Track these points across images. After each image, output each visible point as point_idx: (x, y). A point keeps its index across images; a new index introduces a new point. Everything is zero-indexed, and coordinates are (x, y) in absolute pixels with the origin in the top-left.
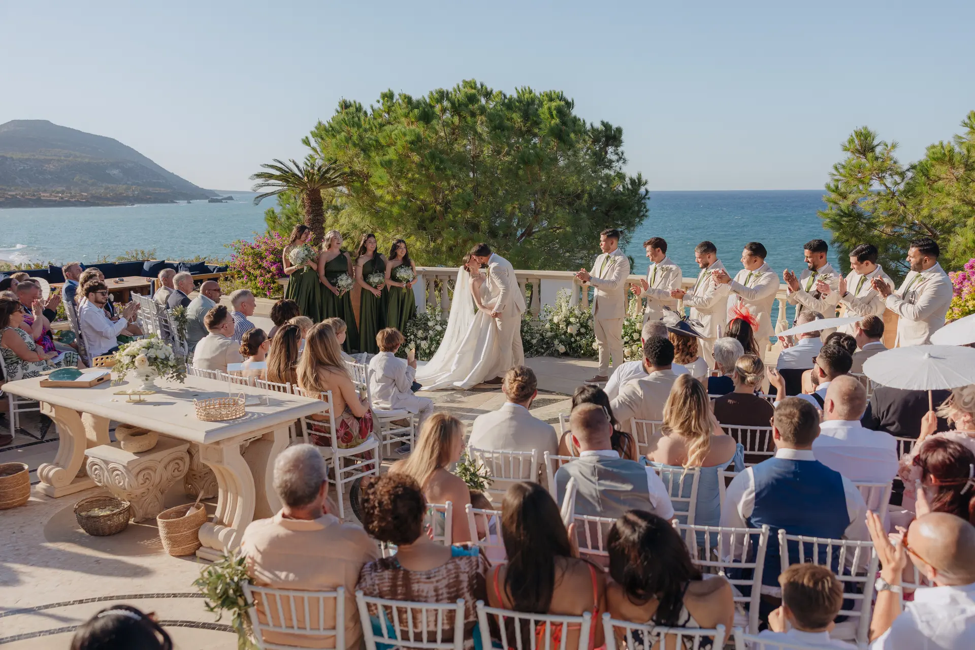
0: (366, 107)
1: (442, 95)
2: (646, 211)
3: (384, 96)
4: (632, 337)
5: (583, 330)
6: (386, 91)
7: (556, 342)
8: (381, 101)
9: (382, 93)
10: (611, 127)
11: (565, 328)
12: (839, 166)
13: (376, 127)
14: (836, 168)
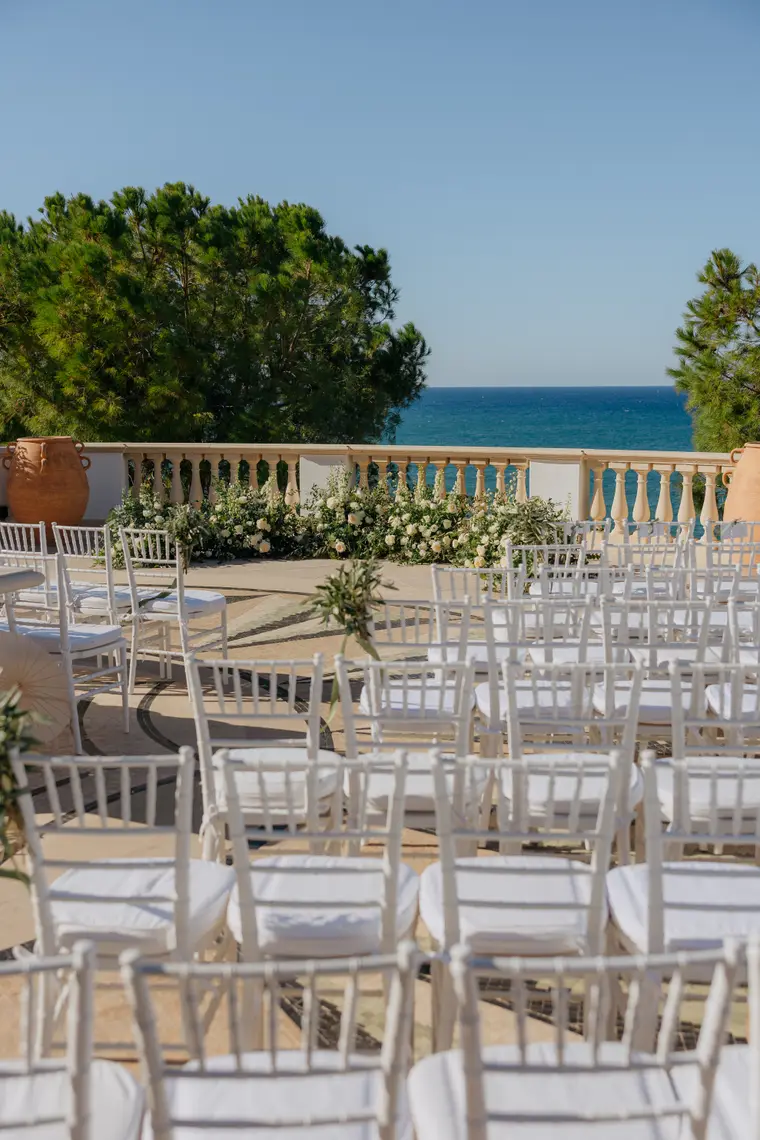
0: (21, 220)
1: (134, 198)
2: (423, 379)
3: (50, 202)
4: (442, 525)
5: (369, 520)
6: (52, 194)
7: (332, 537)
8: (46, 210)
9: (47, 199)
10: (371, 251)
11: (343, 516)
12: (694, 303)
13: (38, 247)
14: (691, 307)
